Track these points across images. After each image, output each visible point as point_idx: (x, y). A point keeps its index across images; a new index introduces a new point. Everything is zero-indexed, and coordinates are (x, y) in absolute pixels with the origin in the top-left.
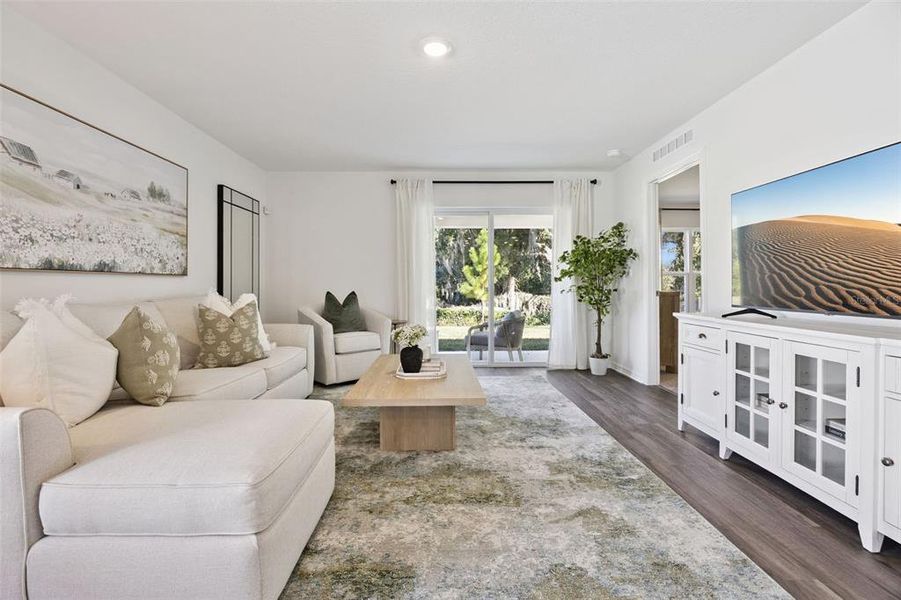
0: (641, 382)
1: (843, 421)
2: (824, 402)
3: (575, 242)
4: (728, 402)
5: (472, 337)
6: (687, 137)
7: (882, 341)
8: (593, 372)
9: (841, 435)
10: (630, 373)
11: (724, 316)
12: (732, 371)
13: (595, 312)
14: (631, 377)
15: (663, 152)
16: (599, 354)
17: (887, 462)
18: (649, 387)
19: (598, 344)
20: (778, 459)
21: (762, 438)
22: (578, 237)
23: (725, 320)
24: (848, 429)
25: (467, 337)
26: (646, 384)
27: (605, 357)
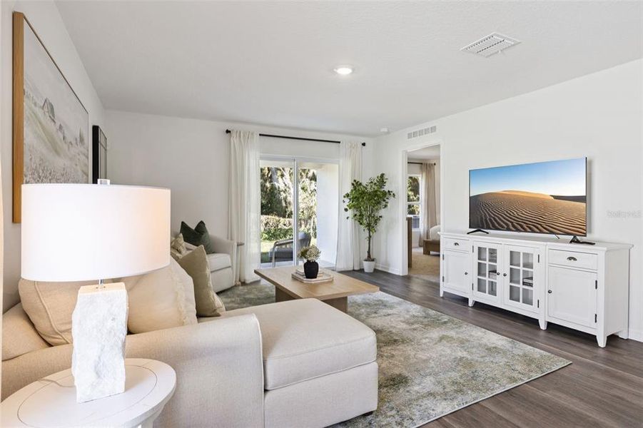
0: (397, 274)
1: (531, 278)
2: (523, 271)
3: (353, 184)
4: (474, 276)
5: (276, 253)
6: (433, 129)
7: (549, 243)
8: (366, 271)
9: (531, 285)
10: (388, 269)
11: (468, 233)
12: (476, 261)
13: (367, 231)
14: (390, 272)
15: (415, 134)
16: (370, 259)
17: (550, 292)
18: (403, 276)
19: (369, 252)
20: (501, 300)
21: (493, 292)
22: (355, 181)
23: (468, 235)
24: (534, 282)
25: (271, 253)
26: (401, 275)
27: (373, 260)
